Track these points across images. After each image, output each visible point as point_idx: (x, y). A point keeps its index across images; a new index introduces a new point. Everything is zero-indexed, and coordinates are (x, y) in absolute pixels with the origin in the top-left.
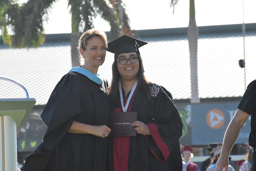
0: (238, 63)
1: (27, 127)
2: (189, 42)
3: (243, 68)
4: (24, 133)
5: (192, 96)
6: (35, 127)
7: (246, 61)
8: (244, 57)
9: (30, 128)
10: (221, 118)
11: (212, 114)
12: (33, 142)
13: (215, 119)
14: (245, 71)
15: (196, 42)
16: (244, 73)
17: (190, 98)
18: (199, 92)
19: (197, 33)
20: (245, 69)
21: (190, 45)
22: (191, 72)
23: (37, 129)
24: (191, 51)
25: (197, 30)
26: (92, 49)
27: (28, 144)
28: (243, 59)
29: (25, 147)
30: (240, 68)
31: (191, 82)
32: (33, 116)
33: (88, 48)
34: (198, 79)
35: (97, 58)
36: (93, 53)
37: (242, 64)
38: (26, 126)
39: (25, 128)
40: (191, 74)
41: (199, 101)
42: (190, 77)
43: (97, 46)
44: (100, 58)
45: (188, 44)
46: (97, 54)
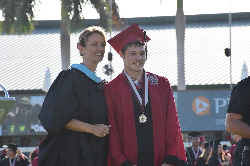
0: (224, 51)
1: (17, 112)
2: (176, 31)
3: (229, 57)
4: (13, 117)
5: (178, 83)
6: (24, 112)
7: (231, 50)
8: (230, 46)
9: (19, 112)
10: (206, 105)
11: (198, 102)
12: (22, 126)
13: (201, 106)
14: (230, 59)
15: (184, 31)
16: (229, 61)
17: (177, 85)
18: (186, 80)
19: (185, 22)
20: (231, 58)
21: (177, 34)
22: (178, 60)
23: (26, 113)
24: (178, 39)
25: (185, 19)
26: (93, 45)
27: (17, 128)
28: (229, 48)
29: (14, 131)
30: (226, 56)
31: (178, 70)
32: (23, 101)
33: (88, 44)
34: (185, 66)
35: (97, 54)
36: (94, 49)
37: (228, 52)
38: (15, 110)
39: (15, 113)
40: (178, 61)
41: (185, 89)
42: (177, 65)
43: (97, 42)
44: (101, 54)
45: (175, 32)
46: (97, 49)
